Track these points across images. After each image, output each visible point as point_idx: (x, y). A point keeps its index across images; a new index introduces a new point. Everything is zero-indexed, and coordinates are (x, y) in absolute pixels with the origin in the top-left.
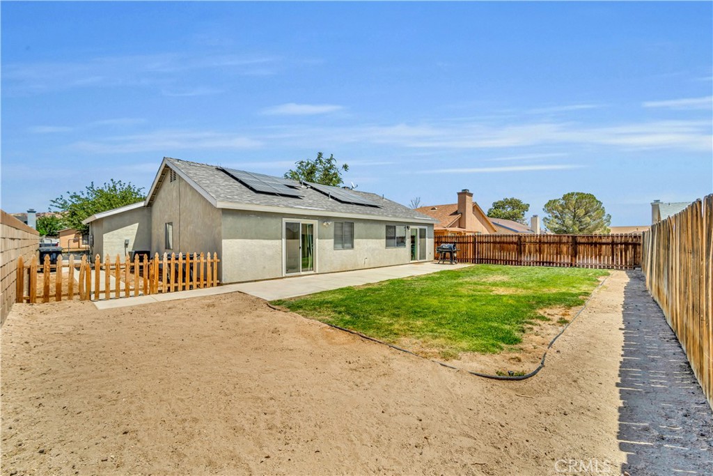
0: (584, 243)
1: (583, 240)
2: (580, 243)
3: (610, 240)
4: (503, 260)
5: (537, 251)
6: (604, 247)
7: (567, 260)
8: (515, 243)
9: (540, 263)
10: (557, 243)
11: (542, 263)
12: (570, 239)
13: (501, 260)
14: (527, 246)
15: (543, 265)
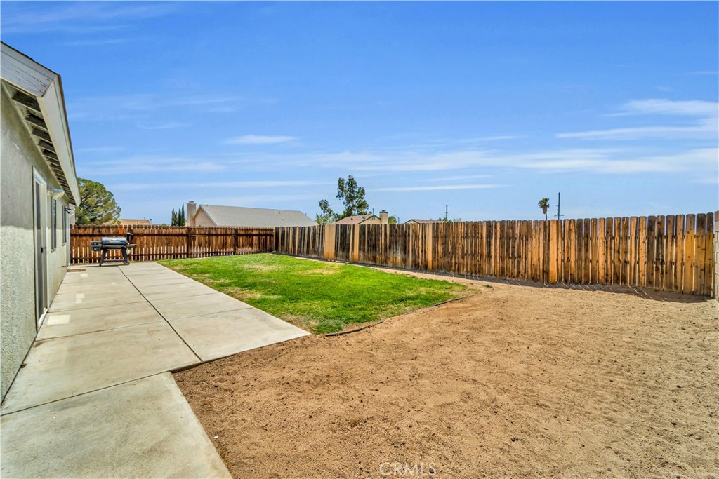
0: (243, 235)
1: (242, 233)
2: (240, 235)
3: (257, 233)
4: (170, 254)
5: (206, 243)
6: (254, 237)
7: (231, 249)
8: (184, 235)
9: (209, 253)
10: (223, 235)
11: (210, 253)
12: (233, 231)
13: (167, 254)
14: (197, 238)
15: (212, 255)
